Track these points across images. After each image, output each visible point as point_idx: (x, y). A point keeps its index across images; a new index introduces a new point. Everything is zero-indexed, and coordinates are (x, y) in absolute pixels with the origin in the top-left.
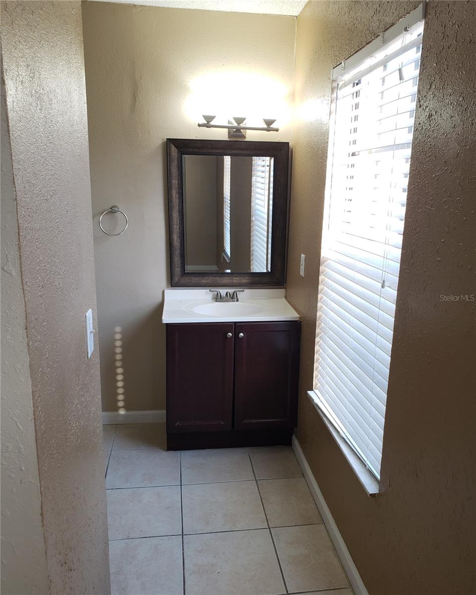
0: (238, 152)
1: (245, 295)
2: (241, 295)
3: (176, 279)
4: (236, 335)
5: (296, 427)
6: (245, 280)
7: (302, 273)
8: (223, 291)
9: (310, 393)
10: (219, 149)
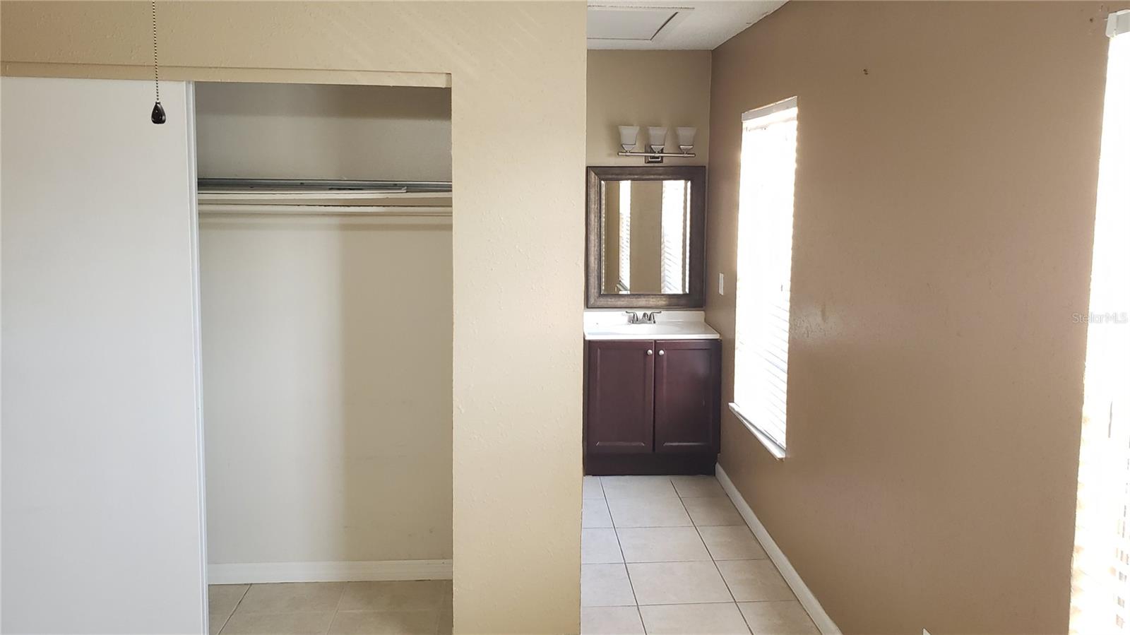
0: (655, 177)
1: (662, 316)
2: (658, 317)
3: (592, 301)
4: (656, 353)
5: (720, 452)
6: (663, 302)
7: (721, 292)
8: (640, 314)
9: (730, 404)
10: (637, 175)
